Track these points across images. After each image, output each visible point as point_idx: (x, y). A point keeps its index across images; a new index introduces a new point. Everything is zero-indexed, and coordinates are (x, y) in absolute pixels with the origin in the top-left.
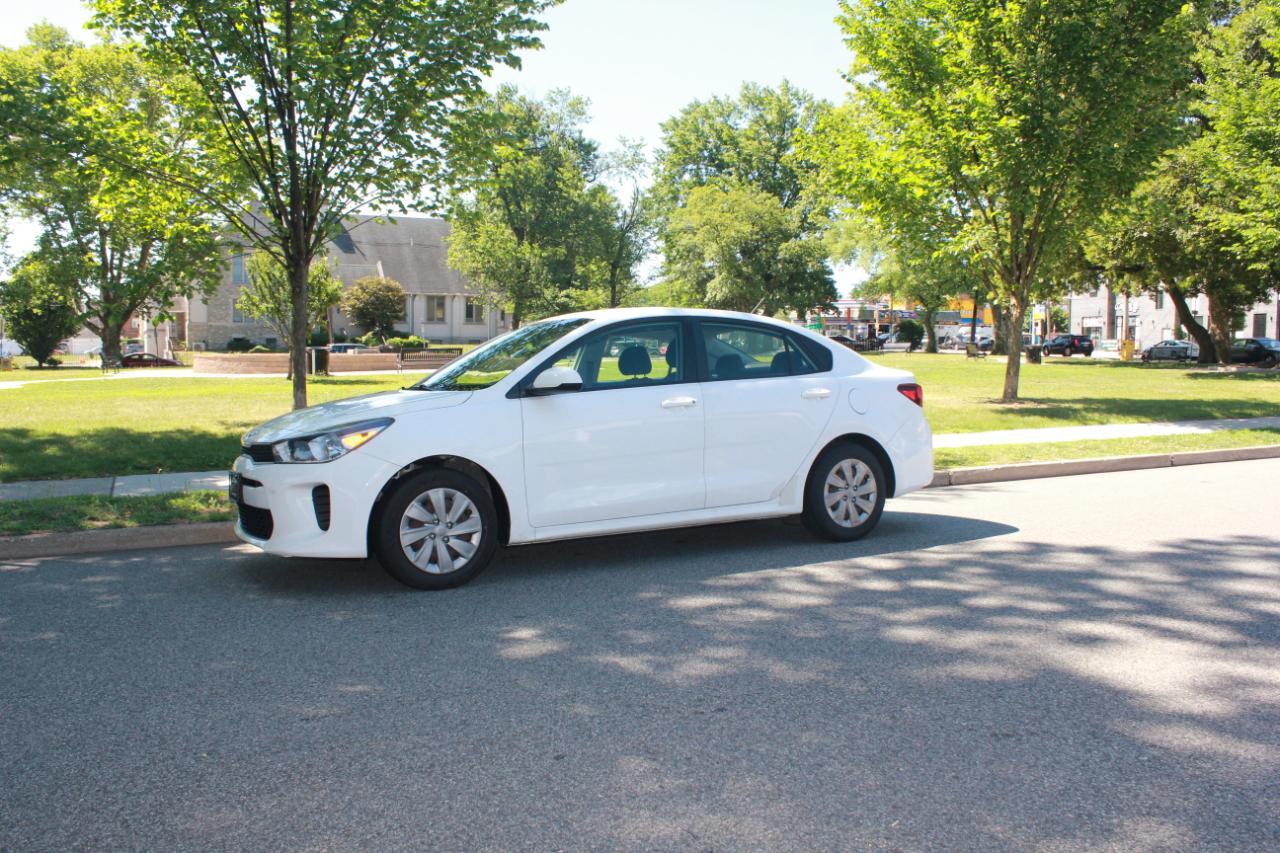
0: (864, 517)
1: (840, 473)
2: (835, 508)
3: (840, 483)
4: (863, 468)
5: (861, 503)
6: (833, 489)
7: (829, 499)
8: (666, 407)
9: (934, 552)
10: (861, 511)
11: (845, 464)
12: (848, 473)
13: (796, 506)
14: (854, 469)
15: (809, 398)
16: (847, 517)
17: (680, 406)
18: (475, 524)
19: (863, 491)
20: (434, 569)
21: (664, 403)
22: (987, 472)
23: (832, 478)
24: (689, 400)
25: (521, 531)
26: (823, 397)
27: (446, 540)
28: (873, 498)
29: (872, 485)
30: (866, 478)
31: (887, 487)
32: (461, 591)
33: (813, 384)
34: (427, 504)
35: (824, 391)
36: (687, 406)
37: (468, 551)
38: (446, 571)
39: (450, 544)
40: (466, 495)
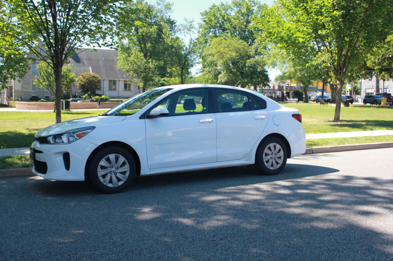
0: (279, 166)
1: (269, 148)
2: (267, 162)
3: (269, 152)
4: (278, 147)
5: (278, 160)
6: (267, 155)
7: (265, 159)
8: (202, 123)
9: (306, 179)
10: (277, 163)
11: (272, 145)
12: (273, 149)
13: (252, 161)
14: (275, 147)
15: (256, 119)
16: (272, 165)
17: (207, 122)
18: (127, 168)
19: (278, 155)
20: (110, 185)
21: (201, 121)
22: (327, 148)
23: (266, 151)
24: (210, 120)
25: (145, 170)
26: (263, 119)
27: (116, 174)
28: (282, 158)
29: (282, 153)
30: (280, 150)
31: (288, 154)
32: (122, 194)
33: (259, 114)
34: (108, 160)
35: (263, 117)
36: (209, 122)
37: (124, 178)
38: (115, 186)
39: (117, 175)
40: (124, 156)
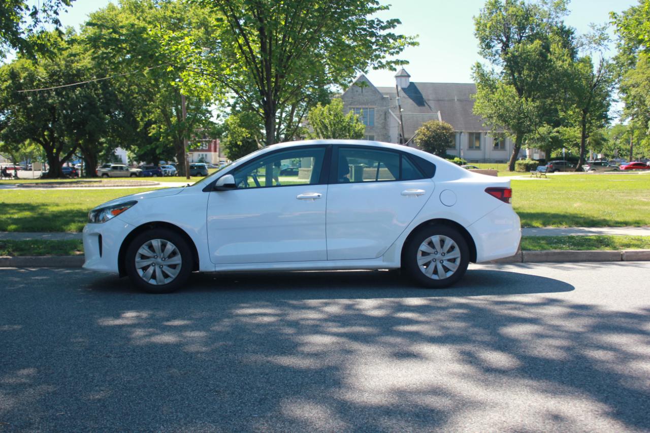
0: (450, 274)
1: (431, 244)
2: (425, 266)
3: (430, 250)
4: (449, 242)
5: (447, 264)
6: (425, 254)
7: (422, 259)
8: (300, 199)
10: (447, 270)
11: (435, 238)
12: (436, 244)
14: (443, 242)
15: (405, 195)
16: (435, 273)
18: (177, 260)
19: (449, 256)
20: (153, 282)
21: (299, 196)
23: (424, 247)
24: (316, 194)
25: (206, 266)
26: (418, 195)
27: (161, 267)
28: (458, 261)
29: (457, 253)
30: (453, 248)
32: (172, 296)
34: (151, 247)
35: (420, 191)
36: (314, 198)
37: (173, 274)
38: (160, 284)
39: (163, 269)
40: (173, 243)
